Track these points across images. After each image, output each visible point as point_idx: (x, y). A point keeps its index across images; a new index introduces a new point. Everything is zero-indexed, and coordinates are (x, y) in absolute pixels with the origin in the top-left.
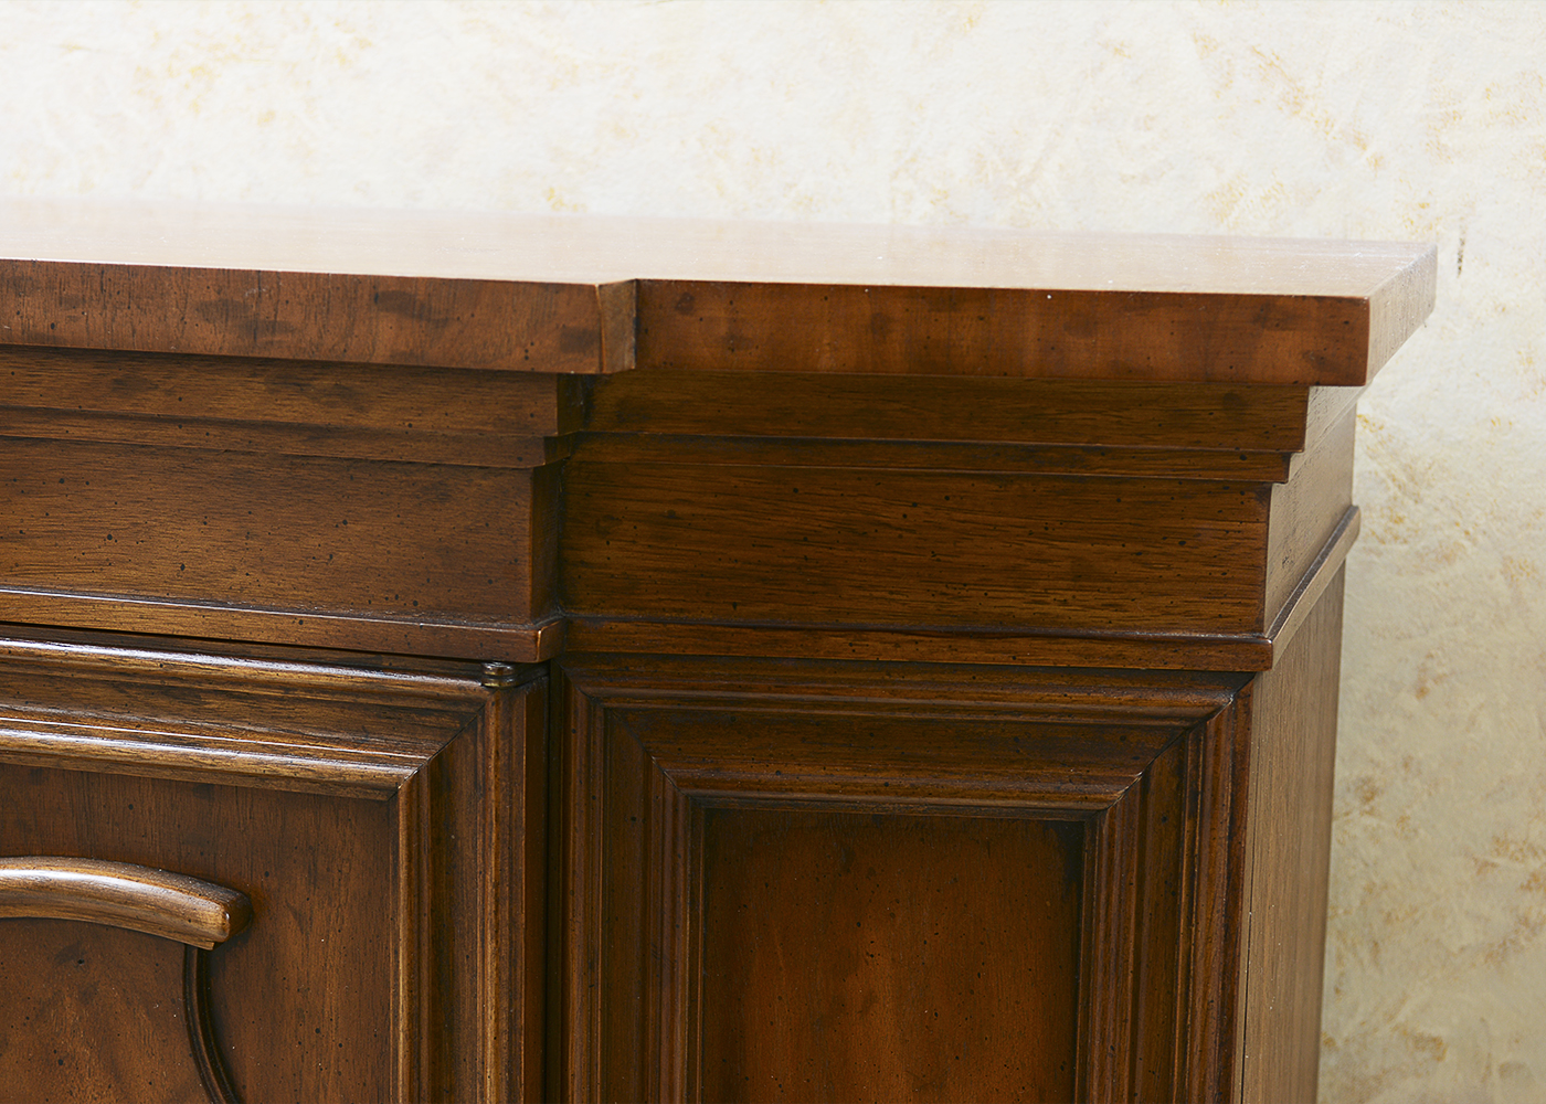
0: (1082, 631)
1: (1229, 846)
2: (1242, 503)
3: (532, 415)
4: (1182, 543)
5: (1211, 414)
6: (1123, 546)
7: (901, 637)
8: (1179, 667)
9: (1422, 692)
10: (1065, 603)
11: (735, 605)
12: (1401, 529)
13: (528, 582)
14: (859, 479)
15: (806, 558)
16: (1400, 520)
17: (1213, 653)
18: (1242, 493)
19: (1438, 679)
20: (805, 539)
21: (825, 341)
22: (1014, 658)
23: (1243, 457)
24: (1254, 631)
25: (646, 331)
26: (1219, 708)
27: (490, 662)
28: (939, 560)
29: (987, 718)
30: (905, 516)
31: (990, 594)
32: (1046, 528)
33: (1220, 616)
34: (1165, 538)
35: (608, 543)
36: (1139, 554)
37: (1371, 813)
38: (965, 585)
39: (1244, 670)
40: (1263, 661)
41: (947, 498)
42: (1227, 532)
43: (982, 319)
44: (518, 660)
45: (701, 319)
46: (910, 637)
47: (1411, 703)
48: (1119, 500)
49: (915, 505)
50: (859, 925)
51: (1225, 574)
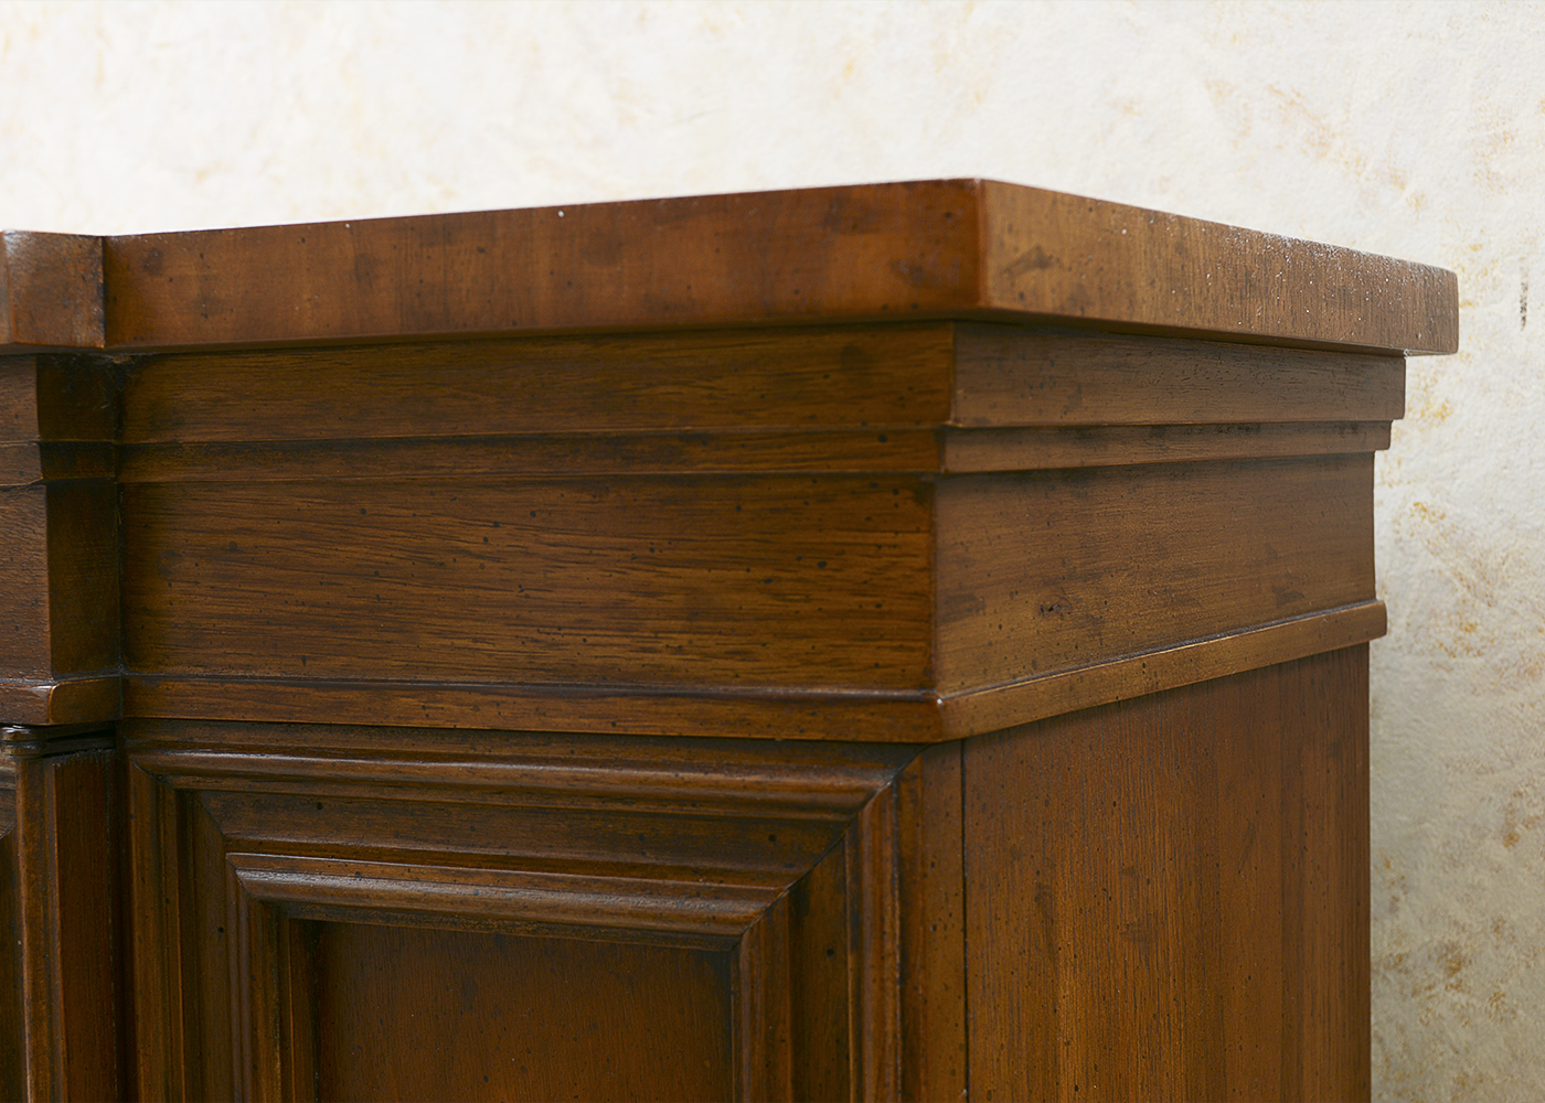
0: (700, 688)
1: (902, 992)
2: (896, 505)
3: (17, 416)
4: (822, 565)
5: (826, 377)
6: (748, 570)
7: (478, 697)
8: (819, 736)
9: (1511, 839)
10: (679, 650)
11: (304, 659)
12: (1473, 639)
13: (47, 628)
14: (432, 494)
15: (378, 597)
16: (1472, 628)
17: (862, 716)
18: (896, 492)
19: (1530, 823)
20: (377, 574)
21: (305, 297)
22: (614, 724)
23: (883, 439)
24: (921, 686)
25: (115, 299)
26: (870, 793)
27: (10, 726)
28: (527, 596)
29: (594, 806)
30: (486, 540)
31: (590, 640)
32: (652, 550)
33: (877, 666)
34: (799, 559)
35: (170, 585)
36: (768, 581)
37: (1458, 987)
38: (560, 629)
39: (904, 740)
40: (929, 727)
41: (533, 514)
42: (880, 547)
43: (481, 250)
44: (32, 722)
45: (171, 280)
46: (489, 698)
47: (1498, 852)
48: (739, 509)
49: (496, 525)
50: (486, 1079)
51: (879, 606)
